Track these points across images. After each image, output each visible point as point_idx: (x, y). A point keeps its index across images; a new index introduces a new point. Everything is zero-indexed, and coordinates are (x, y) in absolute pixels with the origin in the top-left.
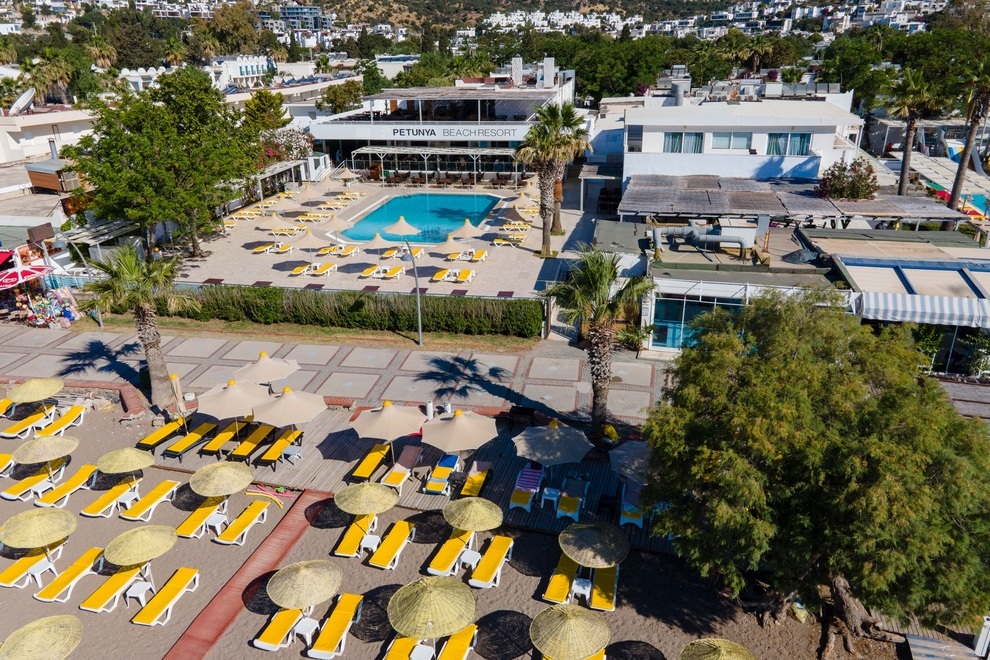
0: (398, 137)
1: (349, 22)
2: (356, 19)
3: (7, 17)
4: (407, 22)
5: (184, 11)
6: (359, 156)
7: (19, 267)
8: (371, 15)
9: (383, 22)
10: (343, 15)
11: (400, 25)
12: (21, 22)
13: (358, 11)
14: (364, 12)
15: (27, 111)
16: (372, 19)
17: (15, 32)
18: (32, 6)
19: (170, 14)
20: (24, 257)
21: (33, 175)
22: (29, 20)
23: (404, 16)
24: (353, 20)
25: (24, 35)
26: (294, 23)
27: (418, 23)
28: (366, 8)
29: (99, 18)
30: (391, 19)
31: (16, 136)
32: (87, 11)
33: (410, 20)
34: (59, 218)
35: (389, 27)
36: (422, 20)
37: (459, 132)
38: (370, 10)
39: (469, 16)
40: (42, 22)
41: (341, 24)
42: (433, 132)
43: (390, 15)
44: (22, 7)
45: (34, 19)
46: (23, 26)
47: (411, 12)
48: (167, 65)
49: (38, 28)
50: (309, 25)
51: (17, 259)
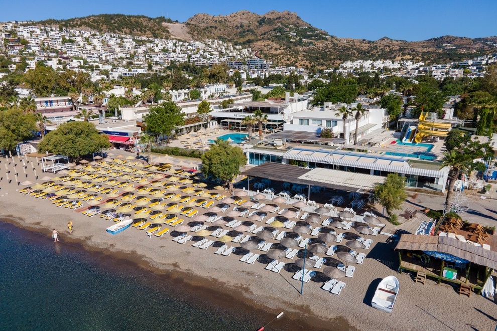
0: (235, 117)
1: (277, 66)
2: (281, 64)
3: (142, 66)
4: (304, 65)
5: (209, 62)
6: (222, 122)
7: (131, 140)
8: (288, 62)
9: (293, 66)
10: (275, 63)
11: (301, 67)
12: (147, 68)
13: (283, 61)
14: (285, 61)
15: (139, 106)
16: (288, 64)
17: (144, 72)
18: (152, 61)
19: (202, 63)
20: (132, 139)
21: (137, 122)
22: (150, 67)
23: (303, 63)
24: (280, 64)
25: (147, 74)
26: (252, 66)
27: (309, 66)
28: (286, 59)
29: (175, 66)
30: (297, 64)
31: (136, 113)
32: (171, 64)
33: (306, 64)
34: (140, 131)
35: (294, 68)
36: (312, 64)
38: (288, 60)
39: (336, 62)
40: (154, 68)
41: (273, 67)
43: (297, 62)
44: (148, 62)
45: (152, 66)
46: (148, 70)
47: (307, 61)
48: (189, 88)
49: (152, 71)
50: (258, 67)
51: (131, 139)
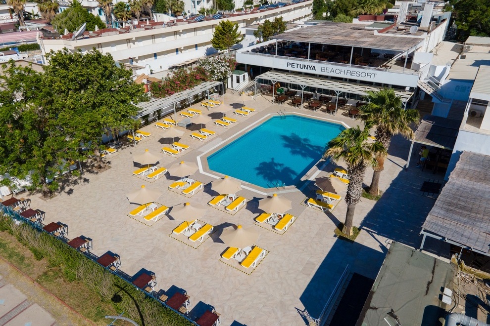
0: (290, 68)
37: (332, 70)
42: (314, 68)
